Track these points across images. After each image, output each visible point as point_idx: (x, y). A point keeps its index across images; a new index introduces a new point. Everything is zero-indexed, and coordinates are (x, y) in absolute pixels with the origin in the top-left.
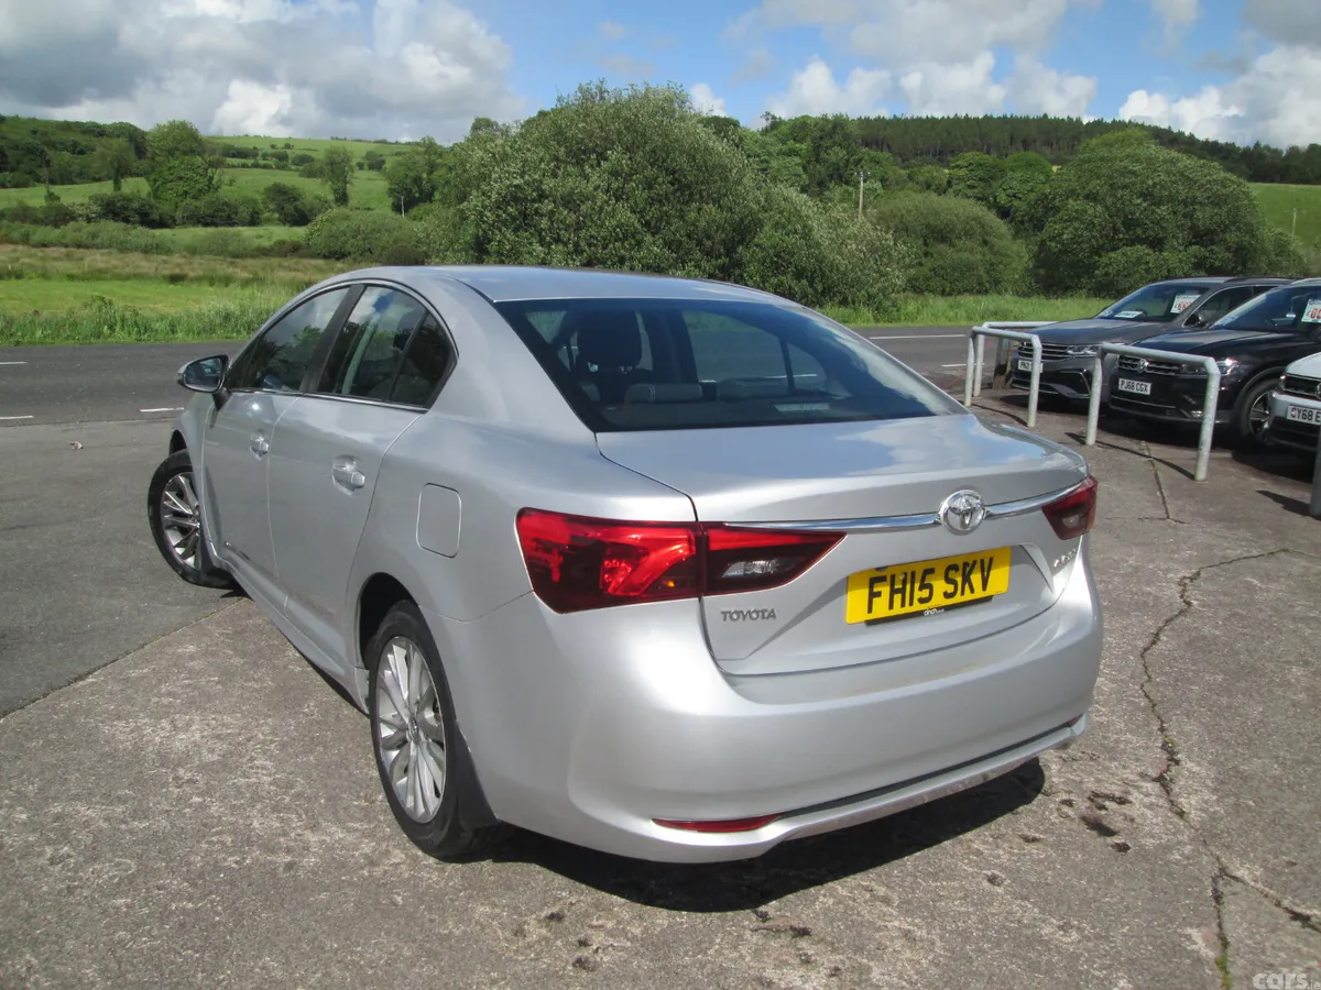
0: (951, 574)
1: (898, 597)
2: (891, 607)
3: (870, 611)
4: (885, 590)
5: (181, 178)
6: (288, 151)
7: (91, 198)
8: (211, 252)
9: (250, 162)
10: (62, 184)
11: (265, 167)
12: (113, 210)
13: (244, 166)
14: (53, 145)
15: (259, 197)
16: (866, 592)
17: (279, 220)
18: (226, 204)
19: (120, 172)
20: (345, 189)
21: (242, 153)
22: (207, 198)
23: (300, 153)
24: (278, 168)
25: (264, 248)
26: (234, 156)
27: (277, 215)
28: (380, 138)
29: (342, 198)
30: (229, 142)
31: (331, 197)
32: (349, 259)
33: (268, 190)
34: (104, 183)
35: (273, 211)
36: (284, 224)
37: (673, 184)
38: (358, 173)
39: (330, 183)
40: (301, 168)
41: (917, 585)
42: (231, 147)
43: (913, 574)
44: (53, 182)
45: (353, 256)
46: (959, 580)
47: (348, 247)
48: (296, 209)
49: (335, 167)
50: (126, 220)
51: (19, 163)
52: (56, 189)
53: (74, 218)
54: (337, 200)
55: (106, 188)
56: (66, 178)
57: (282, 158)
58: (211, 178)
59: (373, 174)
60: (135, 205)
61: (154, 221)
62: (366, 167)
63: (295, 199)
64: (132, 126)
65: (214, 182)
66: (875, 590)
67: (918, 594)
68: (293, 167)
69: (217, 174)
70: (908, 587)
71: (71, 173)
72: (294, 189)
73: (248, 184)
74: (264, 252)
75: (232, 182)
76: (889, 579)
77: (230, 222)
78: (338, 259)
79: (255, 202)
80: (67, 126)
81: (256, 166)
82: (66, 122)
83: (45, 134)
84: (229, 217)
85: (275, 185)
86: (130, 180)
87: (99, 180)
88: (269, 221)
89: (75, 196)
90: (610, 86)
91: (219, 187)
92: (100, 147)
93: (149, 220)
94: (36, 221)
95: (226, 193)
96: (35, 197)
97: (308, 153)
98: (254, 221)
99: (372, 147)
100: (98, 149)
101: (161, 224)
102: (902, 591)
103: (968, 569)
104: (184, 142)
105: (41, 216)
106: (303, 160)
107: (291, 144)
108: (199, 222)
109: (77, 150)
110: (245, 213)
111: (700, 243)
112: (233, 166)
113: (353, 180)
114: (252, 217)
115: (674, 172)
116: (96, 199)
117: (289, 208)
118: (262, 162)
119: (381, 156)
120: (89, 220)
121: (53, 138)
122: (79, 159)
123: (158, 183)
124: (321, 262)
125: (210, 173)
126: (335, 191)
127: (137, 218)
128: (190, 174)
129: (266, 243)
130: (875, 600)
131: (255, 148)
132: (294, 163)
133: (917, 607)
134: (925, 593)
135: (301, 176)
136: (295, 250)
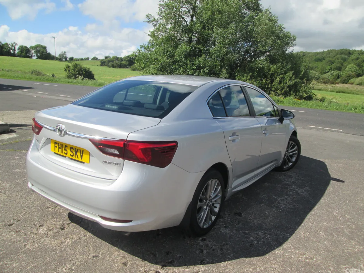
0: (72, 149)
1: (60, 150)
16: (53, 145)
41: (64, 149)
43: (63, 146)
46: (74, 153)
76: (58, 144)
103: (76, 151)
130: (56, 148)
133: (64, 154)
134: (66, 152)
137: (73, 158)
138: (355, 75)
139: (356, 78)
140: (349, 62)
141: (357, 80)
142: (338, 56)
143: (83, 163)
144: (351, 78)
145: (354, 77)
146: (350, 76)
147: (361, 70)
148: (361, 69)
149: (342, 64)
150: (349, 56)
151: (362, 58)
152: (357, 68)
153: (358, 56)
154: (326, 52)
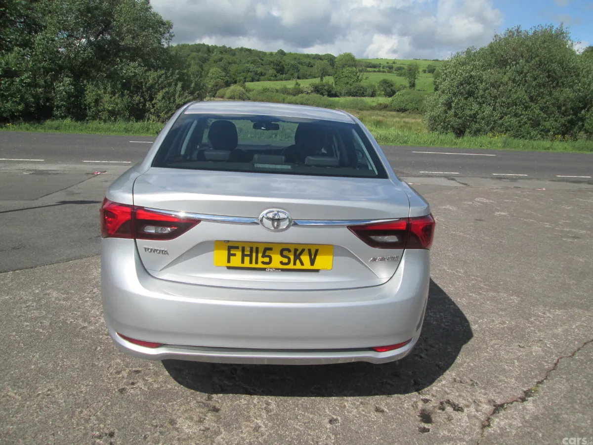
0: (285, 253)
1: (247, 259)
2: (243, 262)
3: (229, 261)
4: (239, 254)
5: (346, 77)
6: (394, 65)
7: (310, 85)
8: (351, 108)
9: (376, 70)
10: (303, 79)
11: (384, 72)
12: (317, 90)
13: (374, 71)
14: (302, 64)
15: (377, 85)
16: (226, 253)
17: (384, 94)
18: (362, 87)
19: (324, 73)
20: (414, 81)
21: (374, 66)
22: (355, 85)
23: (398, 66)
24: (389, 72)
25: (373, 106)
26: (371, 67)
27: (383, 93)
28: (435, 59)
29: (413, 85)
30: (370, 61)
31: (408, 85)
32: (408, 112)
33: (381, 81)
34: (317, 79)
35: (382, 91)
36: (386, 96)
37: (548, 78)
38: (422, 74)
39: (408, 79)
40: (398, 72)
41: (260, 255)
42: (370, 63)
43: (257, 249)
44: (299, 78)
45: (409, 111)
46: (292, 257)
47: (408, 107)
48: (391, 90)
49: (411, 72)
50: (322, 94)
51: (288, 71)
52: (299, 81)
53: (302, 92)
54: (410, 86)
55: (317, 81)
56: (304, 77)
57: (391, 68)
58: (358, 77)
59: (430, 75)
60: (326, 88)
61: (333, 94)
62: (427, 72)
63: (392, 86)
64: (331, 55)
65: (359, 78)
66: (232, 252)
67: (260, 259)
68: (395, 72)
69: (360, 75)
70: (254, 255)
71: (307, 74)
72: (392, 81)
73: (373, 79)
74: (372, 108)
75: (367, 78)
76: (240, 248)
77: (363, 95)
78: (403, 112)
79: (375, 86)
80: (308, 56)
81: (379, 71)
82: (307, 54)
83: (299, 59)
84: (363, 93)
85: (384, 80)
86: (327, 77)
87: (315, 77)
88: (380, 95)
89: (305, 84)
90: (522, 29)
91: (361, 80)
92: (318, 63)
93: (331, 94)
94: (289, 94)
95: (364, 83)
96: (290, 85)
97: (402, 66)
98: (373, 95)
99: (430, 63)
100: (316, 65)
101: (336, 95)
102: (251, 256)
103: (298, 253)
104: (349, 61)
105: (291, 92)
106: (399, 69)
107: (396, 61)
108: (351, 95)
109: (310, 66)
110: (369, 91)
111: (559, 108)
112: (370, 72)
113: (419, 78)
114: (373, 93)
115: (549, 71)
116: (312, 85)
117: (388, 90)
118: (382, 70)
119: (435, 67)
120: (308, 93)
121: (302, 61)
122: (310, 69)
123: (337, 79)
124: (394, 113)
125: (358, 74)
126: (410, 82)
127: (326, 93)
128: (350, 74)
129: (374, 104)
130: (232, 257)
131: (380, 64)
132: (396, 70)
133: (260, 265)
134: (267, 260)
135: (397, 76)
136: (385, 107)
137: (291, 266)
138: (223, 84)
139: (226, 88)
140: (210, 64)
141: (228, 91)
142: (194, 54)
143: (317, 271)
144: (219, 89)
145: (222, 88)
146: (216, 86)
147: (228, 77)
148: (228, 75)
149: (201, 67)
150: (209, 55)
151: (226, 59)
152: (224, 74)
153: (220, 56)
154: (176, 47)
